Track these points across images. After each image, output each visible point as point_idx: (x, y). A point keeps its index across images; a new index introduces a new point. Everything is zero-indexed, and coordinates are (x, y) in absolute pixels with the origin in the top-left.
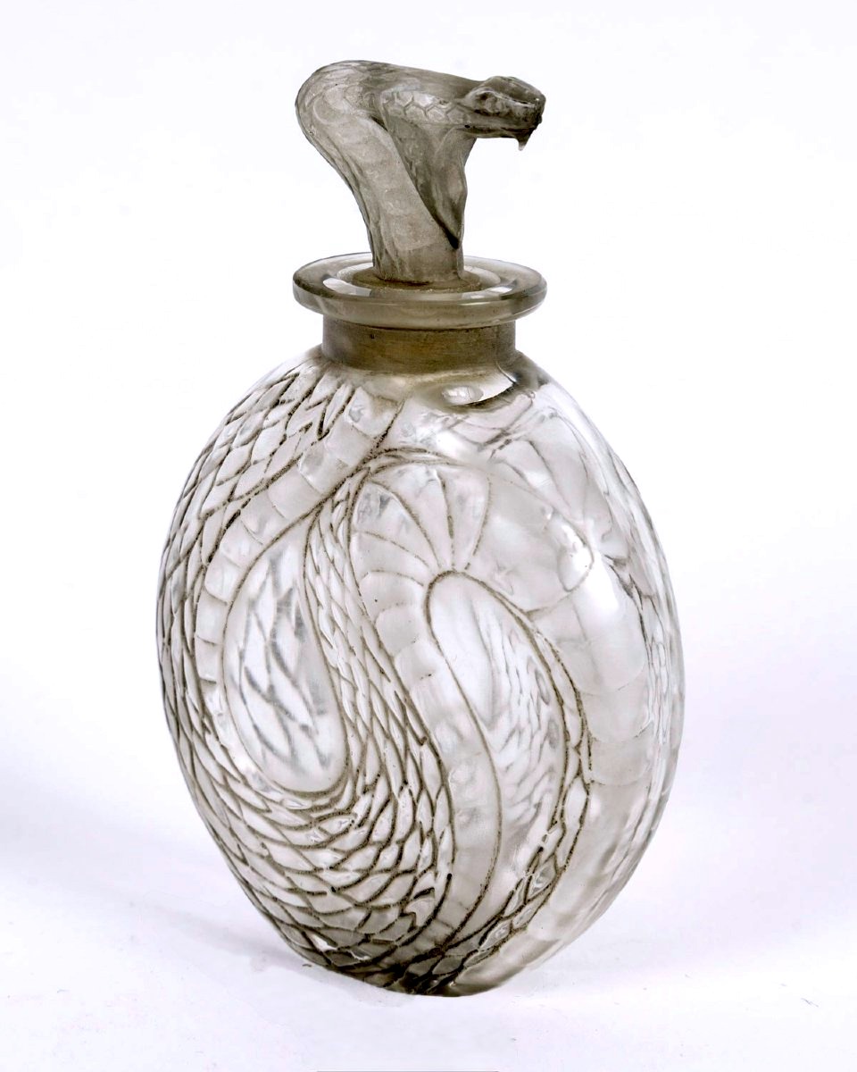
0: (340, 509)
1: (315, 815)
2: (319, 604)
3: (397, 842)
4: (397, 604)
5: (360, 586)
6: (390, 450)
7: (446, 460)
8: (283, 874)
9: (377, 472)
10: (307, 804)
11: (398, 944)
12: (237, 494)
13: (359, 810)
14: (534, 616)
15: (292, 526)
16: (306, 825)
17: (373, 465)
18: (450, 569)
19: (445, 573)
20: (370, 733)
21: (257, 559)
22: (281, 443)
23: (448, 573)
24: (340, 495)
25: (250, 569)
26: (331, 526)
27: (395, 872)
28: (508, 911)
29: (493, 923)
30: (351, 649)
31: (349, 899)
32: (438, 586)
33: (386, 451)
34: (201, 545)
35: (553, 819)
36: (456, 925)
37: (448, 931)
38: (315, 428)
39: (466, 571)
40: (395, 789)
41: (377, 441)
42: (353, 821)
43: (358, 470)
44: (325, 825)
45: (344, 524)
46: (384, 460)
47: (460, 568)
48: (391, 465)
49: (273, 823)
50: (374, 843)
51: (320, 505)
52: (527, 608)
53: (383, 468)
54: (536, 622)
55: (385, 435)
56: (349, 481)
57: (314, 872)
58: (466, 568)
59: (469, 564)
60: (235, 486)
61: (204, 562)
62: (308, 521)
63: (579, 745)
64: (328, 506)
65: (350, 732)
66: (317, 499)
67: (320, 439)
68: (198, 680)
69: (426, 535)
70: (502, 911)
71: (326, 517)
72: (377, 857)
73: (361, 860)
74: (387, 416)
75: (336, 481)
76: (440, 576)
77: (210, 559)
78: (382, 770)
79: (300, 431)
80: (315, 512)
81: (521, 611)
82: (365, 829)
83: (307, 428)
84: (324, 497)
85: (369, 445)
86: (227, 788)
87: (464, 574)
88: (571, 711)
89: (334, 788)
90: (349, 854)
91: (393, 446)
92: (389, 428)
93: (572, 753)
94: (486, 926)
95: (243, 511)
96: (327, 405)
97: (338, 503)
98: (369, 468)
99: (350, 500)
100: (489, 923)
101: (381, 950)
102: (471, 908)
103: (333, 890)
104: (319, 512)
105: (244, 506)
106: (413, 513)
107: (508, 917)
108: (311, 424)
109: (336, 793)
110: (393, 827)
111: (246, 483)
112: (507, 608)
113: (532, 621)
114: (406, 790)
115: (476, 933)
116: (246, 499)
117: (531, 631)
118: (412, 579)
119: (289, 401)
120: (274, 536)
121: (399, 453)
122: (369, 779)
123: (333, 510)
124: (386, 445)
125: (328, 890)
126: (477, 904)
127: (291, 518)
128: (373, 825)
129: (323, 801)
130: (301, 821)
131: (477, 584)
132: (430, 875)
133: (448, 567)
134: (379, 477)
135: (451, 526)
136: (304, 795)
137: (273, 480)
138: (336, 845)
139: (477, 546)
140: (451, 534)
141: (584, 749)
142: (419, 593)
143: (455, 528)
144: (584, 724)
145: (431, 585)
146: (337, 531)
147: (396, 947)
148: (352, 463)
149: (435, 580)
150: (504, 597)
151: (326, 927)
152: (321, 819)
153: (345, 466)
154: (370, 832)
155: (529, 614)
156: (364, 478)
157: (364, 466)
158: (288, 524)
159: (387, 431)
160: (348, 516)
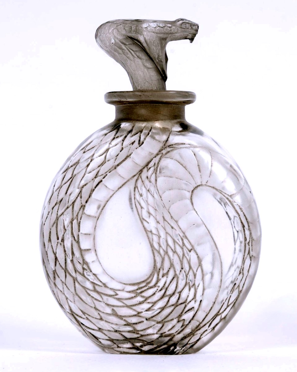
0: (152, 169)
1: (139, 291)
2: (142, 208)
3: (178, 293)
4: (179, 201)
5: (162, 197)
6: (170, 146)
7: (193, 146)
8: (122, 319)
9: (166, 154)
10: (135, 287)
11: (175, 334)
12: (100, 174)
13: (161, 284)
15: (128, 181)
16: (135, 296)
17: (164, 152)
18: (200, 184)
19: (198, 186)
20: (166, 253)
21: (111, 197)
22: (121, 151)
23: (199, 186)
24: (152, 164)
25: (108, 201)
26: (147, 177)
27: (176, 305)
28: (221, 312)
29: (214, 318)
30: (158, 222)
31: (154, 321)
32: (195, 191)
33: (169, 146)
34: (81, 197)
35: (240, 271)
36: (201, 321)
37: (198, 323)
38: (137, 142)
39: (206, 184)
40: (178, 272)
41: (164, 143)
42: (157, 289)
43: (157, 155)
44: (143, 294)
45: (154, 175)
46: (168, 149)
47: (204, 183)
48: (172, 151)
49: (119, 299)
50: (167, 296)
51: (141, 171)
52: (230, 195)
53: (168, 152)
54: (234, 198)
55: (167, 141)
56: (154, 159)
57: (138, 314)
58: (206, 183)
59: (207, 181)
60: (98, 172)
61: (84, 203)
62: (136, 178)
63: (249, 242)
64: (145, 170)
65: (156, 254)
66: (140, 168)
67: (139, 146)
68: (81, 250)
69: (190, 173)
70: (219, 312)
71: (144, 175)
72: (168, 301)
73: (161, 304)
74: (167, 134)
75: (148, 160)
76: (196, 187)
77: (86, 202)
78: (172, 265)
79: (130, 145)
80: (139, 174)
81: (228, 195)
82: (163, 291)
83: (133, 143)
84: (143, 167)
85: (161, 145)
86: (95, 290)
87: (205, 185)
88: (247, 229)
89: (148, 279)
90: (154, 303)
91: (171, 144)
93: (247, 245)
94: (212, 319)
95: (103, 180)
96: (141, 134)
97: (150, 168)
98: (163, 153)
99: (156, 166)
101: (168, 338)
102: (208, 312)
103: (147, 319)
104: (141, 173)
105: (104, 178)
106: (184, 166)
107: (220, 314)
108: (135, 141)
109: (148, 281)
110: (176, 287)
111: (103, 169)
113: (232, 198)
114: (183, 271)
115: (208, 322)
116: (105, 175)
117: (232, 202)
118: (185, 190)
119: (121, 136)
120: (120, 186)
121: (174, 146)
122: (165, 271)
123: (148, 171)
124: (168, 144)
125: (144, 320)
126: (210, 310)
127: (127, 177)
128: (167, 289)
129: (144, 284)
130: (133, 295)
131: (211, 188)
132: (193, 301)
133: (199, 184)
134: (168, 155)
135: (199, 168)
136: (134, 284)
137: (118, 165)
138: (149, 301)
139: (210, 174)
140: (200, 171)
141: (250, 244)
142: (188, 195)
143: (201, 169)
144: (251, 234)
145: (192, 191)
146: (150, 179)
147: (175, 335)
148: (155, 152)
149: (194, 189)
150: (221, 191)
151: (142, 336)
152: (141, 292)
153: (152, 154)
154: (165, 292)
155: (231, 196)
156: (161, 157)
157: (160, 153)
158: (125, 181)
159: (168, 139)
160: (155, 172)
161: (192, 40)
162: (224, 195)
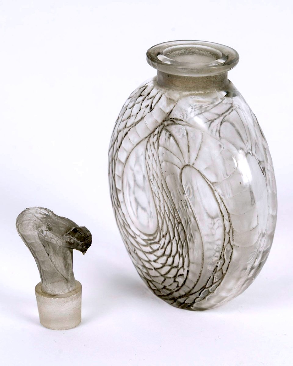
0: (156, 137)
1: (149, 242)
2: (150, 169)
3: (173, 256)
4: (172, 174)
5: (161, 165)
7: (189, 125)
8: (141, 260)
9: (167, 126)
10: (146, 238)
12: (127, 126)
13: (162, 243)
15: (142, 140)
16: (147, 245)
19: (186, 165)
20: (165, 217)
21: (132, 150)
23: (188, 165)
24: (156, 132)
25: (131, 153)
26: (153, 143)
27: (172, 266)
28: (207, 286)
29: (202, 289)
30: (159, 187)
31: (159, 273)
32: (184, 169)
33: (170, 119)
34: (117, 142)
35: (221, 256)
36: (191, 288)
37: (189, 290)
38: (150, 106)
40: (172, 238)
41: (168, 114)
42: (160, 246)
44: (152, 246)
45: (157, 143)
46: (169, 122)
47: (191, 164)
48: (172, 124)
49: (137, 242)
50: (166, 255)
51: (150, 134)
53: (169, 125)
54: (215, 187)
55: (171, 112)
56: (158, 128)
57: (149, 261)
58: (193, 165)
59: (194, 163)
60: (127, 123)
61: (118, 148)
62: (147, 139)
63: (229, 232)
64: (152, 135)
65: (159, 216)
66: (149, 132)
67: (151, 111)
68: (116, 188)
69: (181, 151)
70: (205, 286)
71: (152, 139)
72: (167, 260)
73: (163, 260)
74: (172, 106)
75: (155, 127)
78: (168, 231)
79: (145, 107)
80: (149, 136)
81: (210, 182)
82: (163, 250)
83: (147, 107)
84: (152, 132)
85: (165, 116)
86: (124, 227)
88: (226, 219)
89: (154, 234)
90: (159, 258)
91: (173, 117)
92: (172, 110)
93: (226, 234)
94: (200, 290)
95: (128, 132)
96: (153, 99)
97: (155, 135)
98: (165, 124)
99: (159, 134)
100: (201, 289)
101: (169, 292)
102: (195, 283)
103: (155, 269)
104: (150, 137)
105: (129, 130)
106: (177, 143)
107: (208, 288)
108: (148, 105)
109: (155, 236)
110: (171, 251)
111: (130, 122)
112: (206, 180)
113: (214, 186)
114: (175, 239)
115: (198, 291)
116: (129, 128)
117: (213, 190)
118: (176, 166)
119: (143, 95)
120: (137, 143)
121: (174, 120)
122: (164, 233)
123: (154, 137)
124: (171, 116)
125: (153, 268)
126: (197, 282)
127: (142, 137)
128: (166, 249)
129: (151, 238)
130: (144, 243)
131: (196, 171)
132: (182, 270)
133: (187, 163)
134: (168, 128)
135: (189, 149)
136: (146, 235)
137: (137, 123)
138: (155, 253)
139: (197, 157)
140: (189, 151)
141: (231, 234)
142: (178, 171)
144: (231, 225)
145: (182, 169)
146: (155, 145)
147: (173, 292)
148: (160, 121)
149: (184, 167)
150: (205, 177)
151: (153, 281)
152: (151, 244)
153: (158, 122)
154: (165, 251)
155: (213, 183)
156: (163, 128)
157: (163, 123)
158: (141, 139)
160: (158, 140)
162: (207, 182)
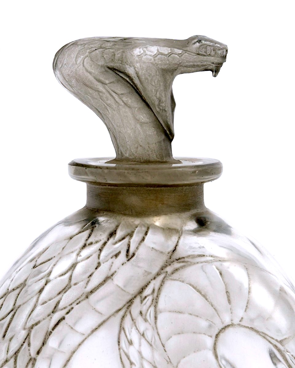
2: (131, 363)
4: (194, 352)
5: (165, 346)
6: (179, 259)
7: (218, 259)
9: (172, 273)
12: (61, 305)
14: (284, 343)
15: (108, 318)
17: (169, 269)
18: (230, 323)
19: (226, 327)
21: (80, 345)
22: (96, 268)
23: (228, 326)
24: (148, 291)
25: (74, 352)
26: (141, 313)
32: (221, 335)
33: (177, 260)
34: (29, 345)
38: (123, 253)
39: (240, 323)
41: (170, 255)
43: (158, 274)
45: (152, 309)
46: (177, 265)
47: (236, 321)
48: (182, 267)
51: (130, 302)
52: (279, 339)
53: (177, 270)
54: (285, 346)
55: (174, 251)
56: (153, 282)
58: (240, 321)
59: (242, 318)
60: (58, 303)
61: (33, 354)
62: (121, 313)
64: (137, 300)
66: (129, 298)
67: (129, 260)
69: (212, 306)
71: (136, 308)
74: (174, 239)
75: (142, 284)
76: (222, 329)
77: (38, 353)
79: (112, 258)
80: (126, 306)
81: (277, 340)
83: (117, 255)
84: (133, 296)
85: (165, 258)
87: (239, 325)
91: (181, 256)
92: (177, 245)
95: (67, 317)
96: (130, 239)
97: (146, 297)
98: (167, 272)
99: (155, 294)
104: (130, 306)
105: (68, 313)
106: (203, 293)
108: (120, 252)
111: (66, 299)
112: (267, 340)
113: (283, 346)
116: (69, 308)
117: (283, 352)
118: (204, 334)
119: (97, 242)
120: (94, 328)
121: (186, 259)
123: (142, 302)
124: (177, 255)
127: (108, 313)
131: (248, 329)
133: (227, 321)
134: (176, 276)
135: (228, 297)
137: (92, 292)
139: (247, 307)
140: (229, 301)
142: (209, 342)
143: (232, 298)
145: (217, 336)
146: (146, 315)
148: (155, 270)
149: (220, 332)
150: (265, 334)
153: (149, 273)
155: (281, 342)
156: (164, 279)
157: (162, 272)
158: (104, 318)
159: (175, 248)
160: (154, 304)
161: (216, 71)
162: (269, 342)
